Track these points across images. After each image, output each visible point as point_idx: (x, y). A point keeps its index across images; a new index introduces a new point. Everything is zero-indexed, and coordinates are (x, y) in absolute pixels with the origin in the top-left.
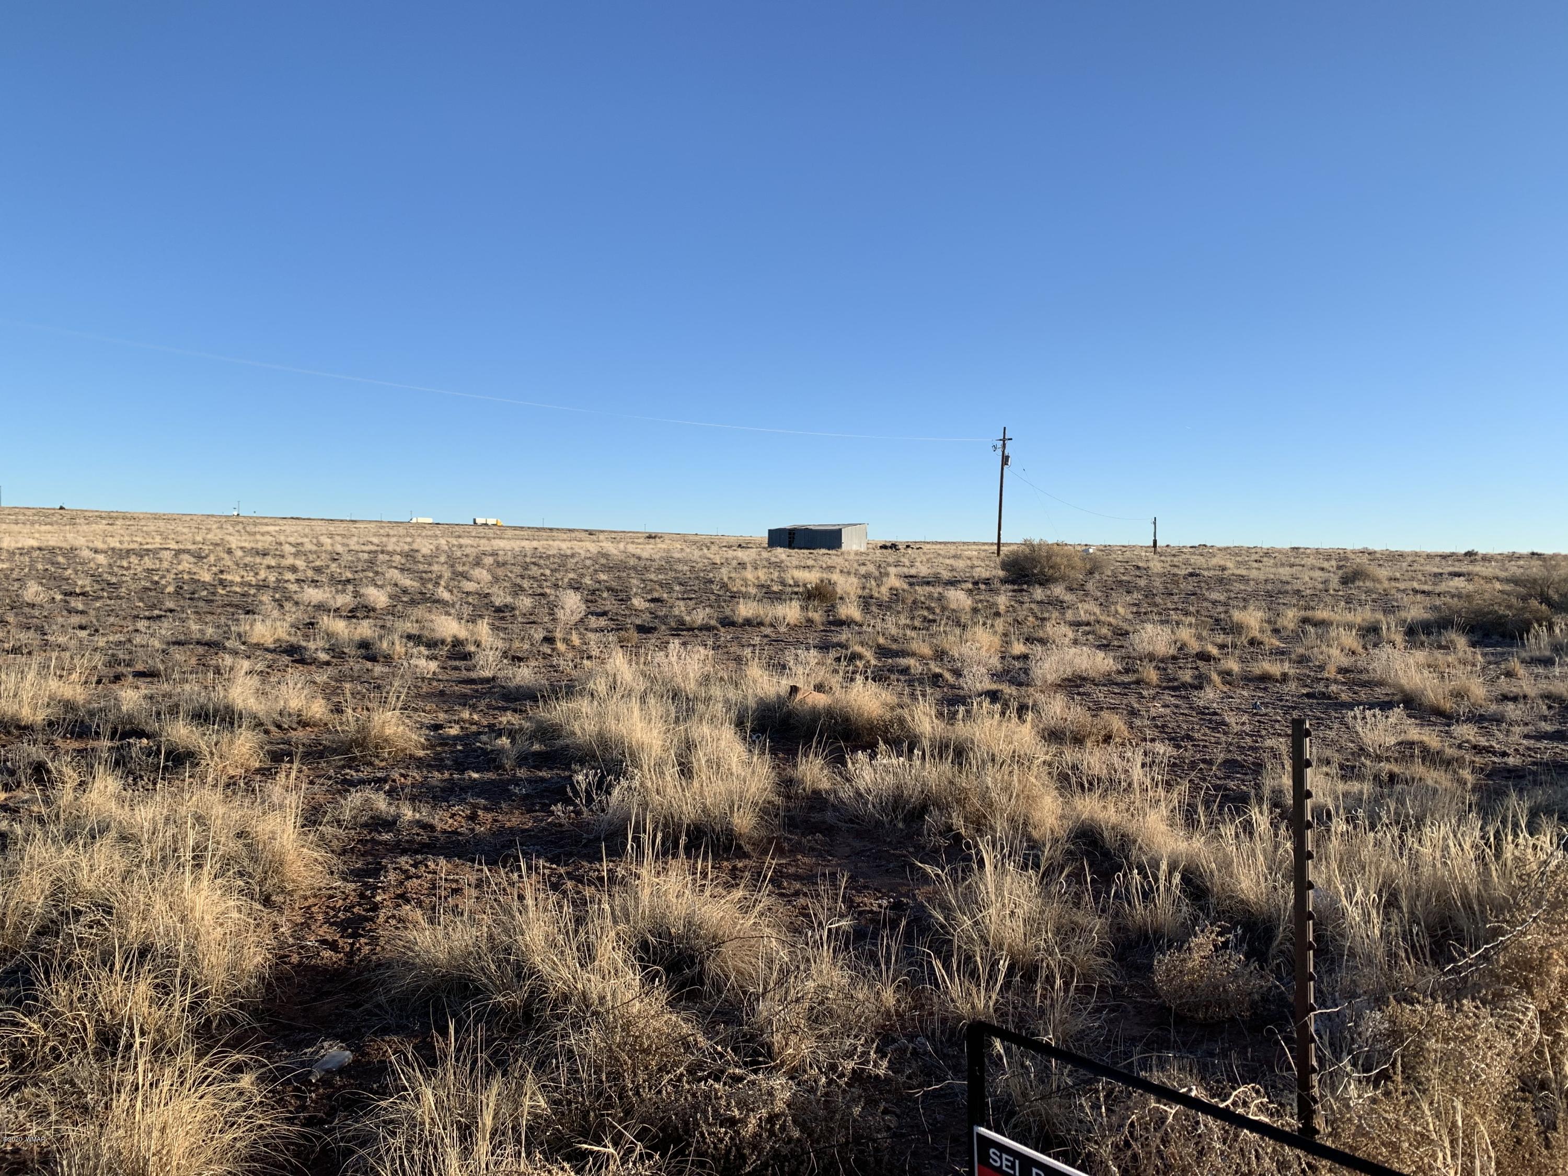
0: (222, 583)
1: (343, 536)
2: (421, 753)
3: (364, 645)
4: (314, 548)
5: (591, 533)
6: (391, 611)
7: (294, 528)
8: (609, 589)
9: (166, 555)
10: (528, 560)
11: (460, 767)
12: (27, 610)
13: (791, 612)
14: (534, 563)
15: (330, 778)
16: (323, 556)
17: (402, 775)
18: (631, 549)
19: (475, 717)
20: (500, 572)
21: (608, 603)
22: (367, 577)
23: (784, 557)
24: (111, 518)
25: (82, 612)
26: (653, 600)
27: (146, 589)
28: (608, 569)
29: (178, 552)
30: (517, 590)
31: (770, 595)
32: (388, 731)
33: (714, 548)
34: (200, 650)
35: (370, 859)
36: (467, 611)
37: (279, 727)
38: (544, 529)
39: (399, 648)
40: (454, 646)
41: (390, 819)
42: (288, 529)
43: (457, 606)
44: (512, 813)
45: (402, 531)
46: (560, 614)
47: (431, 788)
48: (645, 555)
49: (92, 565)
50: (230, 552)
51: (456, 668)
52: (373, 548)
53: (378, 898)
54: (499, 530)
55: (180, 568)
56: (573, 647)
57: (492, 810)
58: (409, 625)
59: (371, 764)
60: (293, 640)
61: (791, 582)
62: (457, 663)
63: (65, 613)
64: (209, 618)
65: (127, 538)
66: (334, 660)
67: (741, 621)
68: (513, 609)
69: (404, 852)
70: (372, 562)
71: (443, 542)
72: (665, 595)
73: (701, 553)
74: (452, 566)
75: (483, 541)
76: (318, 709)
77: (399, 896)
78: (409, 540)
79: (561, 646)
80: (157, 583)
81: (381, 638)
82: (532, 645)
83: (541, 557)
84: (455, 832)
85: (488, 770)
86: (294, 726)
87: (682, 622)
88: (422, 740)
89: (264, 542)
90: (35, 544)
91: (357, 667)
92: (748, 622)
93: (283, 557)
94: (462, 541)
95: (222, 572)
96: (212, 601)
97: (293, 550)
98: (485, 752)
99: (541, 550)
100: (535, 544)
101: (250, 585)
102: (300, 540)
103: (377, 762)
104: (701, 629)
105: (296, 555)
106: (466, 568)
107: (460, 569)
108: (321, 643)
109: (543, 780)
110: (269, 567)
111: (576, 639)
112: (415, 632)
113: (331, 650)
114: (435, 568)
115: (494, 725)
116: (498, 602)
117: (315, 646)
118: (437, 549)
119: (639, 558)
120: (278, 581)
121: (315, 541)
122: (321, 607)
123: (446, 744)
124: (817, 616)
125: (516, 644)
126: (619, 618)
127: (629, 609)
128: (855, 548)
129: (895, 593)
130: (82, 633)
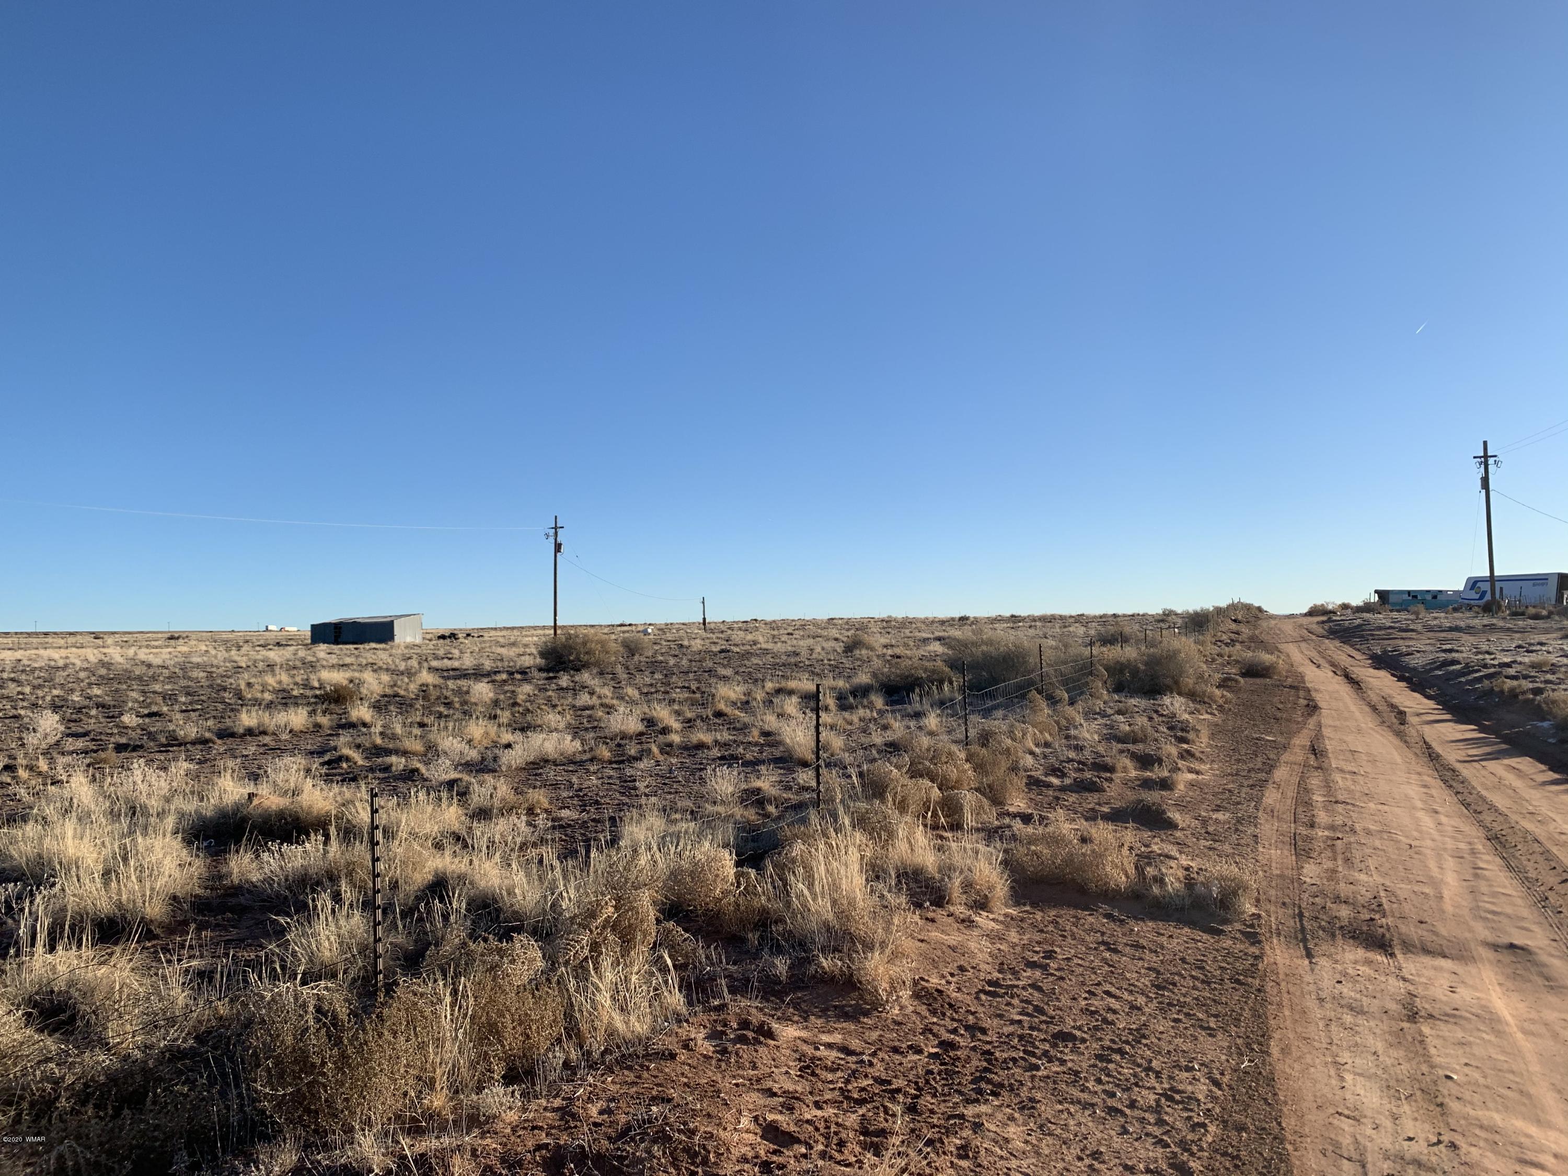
5: (97, 636)
8: (99, 706)
13: (298, 718)
14: (13, 680)
21: (93, 721)
23: (322, 655)
31: (285, 699)
33: (245, 649)
38: (37, 634)
46: (31, 740)
56: (40, 773)
61: (316, 684)
67: (241, 731)
79: (23, 774)
83: (23, 671)
92: (250, 732)
104: (193, 743)
111: (43, 765)
124: (324, 720)
126: (103, 737)
127: (117, 726)
128: (409, 640)
129: (424, 690)
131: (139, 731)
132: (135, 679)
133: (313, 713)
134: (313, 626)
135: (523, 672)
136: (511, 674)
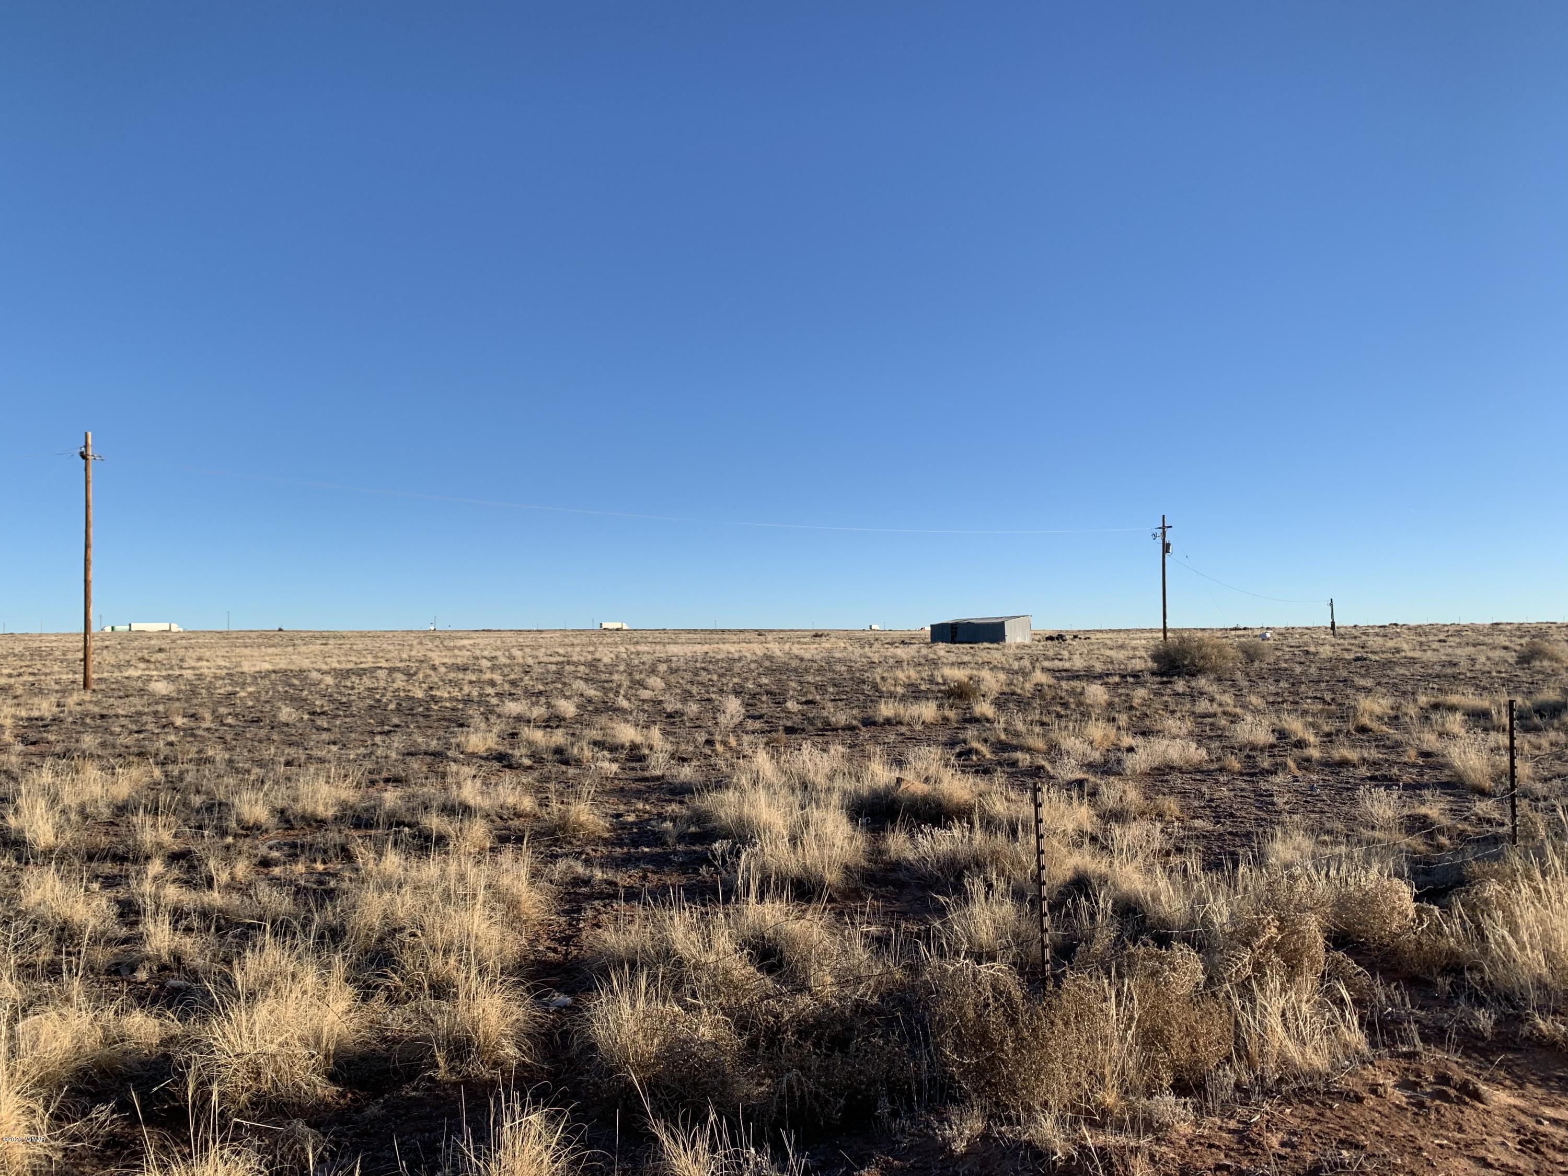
0: (433, 698)
1: (532, 647)
2: (606, 835)
3: (559, 751)
4: (508, 661)
5: (760, 633)
6: (578, 719)
7: (486, 641)
8: (768, 693)
9: (381, 674)
10: (698, 665)
11: (635, 844)
12: (285, 729)
13: (928, 711)
14: (704, 669)
15: (542, 853)
16: (517, 669)
17: (593, 850)
18: (796, 650)
19: (647, 807)
20: (673, 679)
21: (765, 706)
22: (556, 689)
23: (942, 653)
24: (324, 637)
25: (328, 730)
26: (808, 702)
27: (372, 707)
28: (769, 671)
29: (392, 670)
30: (687, 696)
31: (915, 694)
32: (583, 818)
33: (876, 645)
34: (428, 759)
35: (574, 904)
36: (643, 717)
37: (501, 818)
38: (716, 631)
39: (587, 753)
40: (631, 750)
41: (586, 878)
42: (482, 642)
43: (635, 714)
44: (672, 875)
45: (585, 640)
46: (722, 719)
47: (614, 859)
48: (807, 656)
49: (323, 686)
50: (434, 668)
51: (633, 769)
52: (561, 659)
53: (581, 926)
54: (675, 635)
55: (395, 686)
56: (731, 748)
57: (658, 873)
58: (595, 732)
59: (570, 843)
60: (501, 748)
61: (940, 681)
62: (634, 764)
63: (314, 731)
64: (430, 732)
65: (343, 659)
66: (536, 765)
67: (881, 720)
68: (682, 715)
69: (597, 899)
70: (559, 673)
71: (622, 649)
72: (818, 697)
73: (861, 651)
74: (630, 674)
75: (658, 647)
76: (528, 803)
77: (594, 925)
78: (591, 649)
79: (719, 748)
80: (379, 701)
81: (572, 744)
82: (696, 747)
83: (710, 662)
84: (632, 887)
85: (656, 846)
86: (512, 817)
87: (827, 722)
88: (608, 825)
89: (462, 657)
90: (270, 667)
91: (554, 770)
92: (888, 721)
93: (481, 671)
94: (640, 648)
95: (431, 688)
96: (429, 716)
97: (489, 664)
98: (654, 833)
99: (711, 654)
100: (706, 648)
101: (457, 700)
102: (493, 655)
103: (574, 841)
104: (843, 729)
105: (493, 669)
106: (642, 676)
107: (637, 677)
108: (524, 751)
109: (695, 852)
110: (471, 682)
111: (733, 742)
112: (599, 738)
113: (532, 756)
114: (616, 677)
115: (662, 813)
116: (669, 708)
117: (520, 754)
118: (617, 657)
119: (802, 659)
120: (480, 695)
121: (507, 653)
122: (519, 719)
123: (625, 828)
124: (951, 714)
125: (683, 747)
126: (774, 720)
127: (783, 711)
128: (1019, 640)
129: (1039, 689)
130: (334, 748)
131: (800, 716)
132: (791, 671)
133: (940, 706)
134: (932, 626)
135: (1135, 675)
136: (1123, 677)
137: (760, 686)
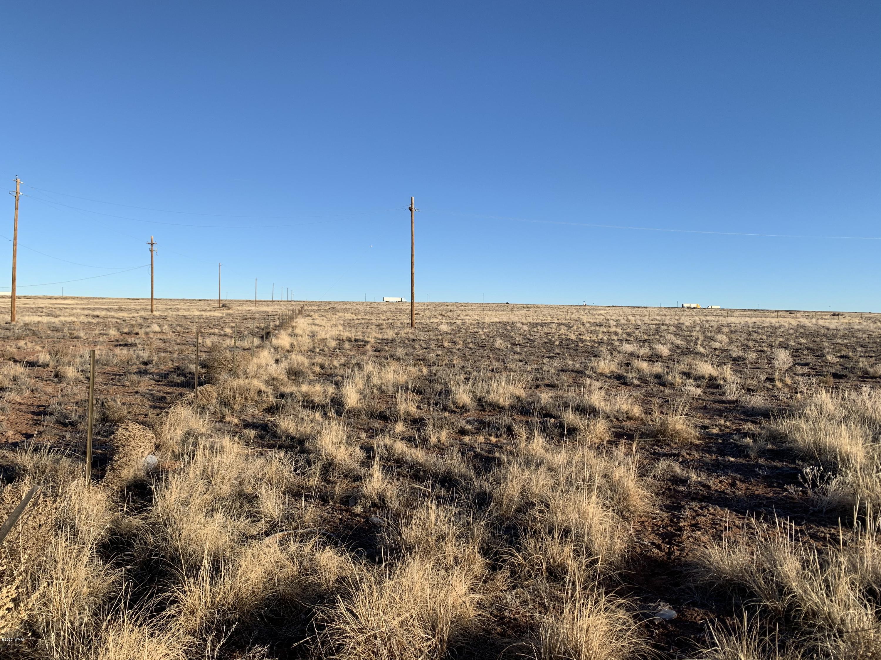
0: (581, 340)
1: (641, 316)
2: (697, 442)
3: (658, 377)
4: (626, 322)
5: (791, 312)
6: (670, 358)
7: (614, 312)
8: (808, 349)
9: (554, 326)
10: (750, 329)
11: (722, 452)
12: (497, 351)
14: (755, 332)
15: (648, 451)
16: (631, 326)
17: (687, 454)
18: (821, 322)
19: (728, 423)
20: (734, 337)
21: (809, 358)
22: (656, 339)
24: (528, 307)
25: (520, 353)
26: (841, 357)
27: (546, 343)
28: (805, 335)
29: (559, 324)
30: (746, 348)
32: (678, 427)
34: (574, 375)
35: (674, 500)
36: (716, 360)
37: (617, 419)
38: (759, 310)
39: (678, 380)
40: (710, 380)
41: (683, 478)
42: (612, 312)
43: (710, 357)
44: (758, 485)
45: (673, 313)
47: (706, 464)
48: (832, 326)
49: (522, 330)
50: (583, 324)
51: (712, 393)
52: (658, 322)
53: (681, 524)
54: (731, 312)
55: (561, 332)
56: (787, 385)
57: (745, 482)
58: (683, 366)
59: (669, 445)
60: (619, 372)
62: (713, 390)
63: (512, 353)
64: (576, 358)
65: (535, 317)
66: (642, 384)
68: (744, 359)
69: (693, 499)
70: (657, 330)
71: (697, 318)
72: (851, 354)
74: (704, 333)
75: (721, 318)
76: (637, 411)
77: (694, 525)
78: (677, 317)
79: (779, 384)
80: (550, 340)
81: (668, 373)
82: (759, 382)
83: (758, 328)
84: (723, 492)
85: (740, 457)
86: (625, 419)
88: (697, 434)
89: (600, 319)
90: (498, 320)
91: (655, 389)
93: (610, 327)
94: (708, 318)
95: (580, 335)
96: (577, 350)
97: (615, 323)
98: (736, 445)
99: (758, 323)
100: (754, 320)
101: (595, 342)
102: (618, 318)
103: (672, 444)
105: (617, 326)
106: (712, 334)
107: (709, 335)
108: (634, 375)
109: (776, 467)
110: (603, 332)
111: (789, 381)
112: (685, 371)
113: (640, 378)
114: (694, 334)
115: (740, 430)
116: (734, 355)
117: (631, 376)
118: (694, 323)
119: (828, 329)
120: (608, 340)
121: (625, 318)
122: (632, 354)
123: (712, 438)
125: (749, 381)
130: (521, 364)
137: (801, 344)
